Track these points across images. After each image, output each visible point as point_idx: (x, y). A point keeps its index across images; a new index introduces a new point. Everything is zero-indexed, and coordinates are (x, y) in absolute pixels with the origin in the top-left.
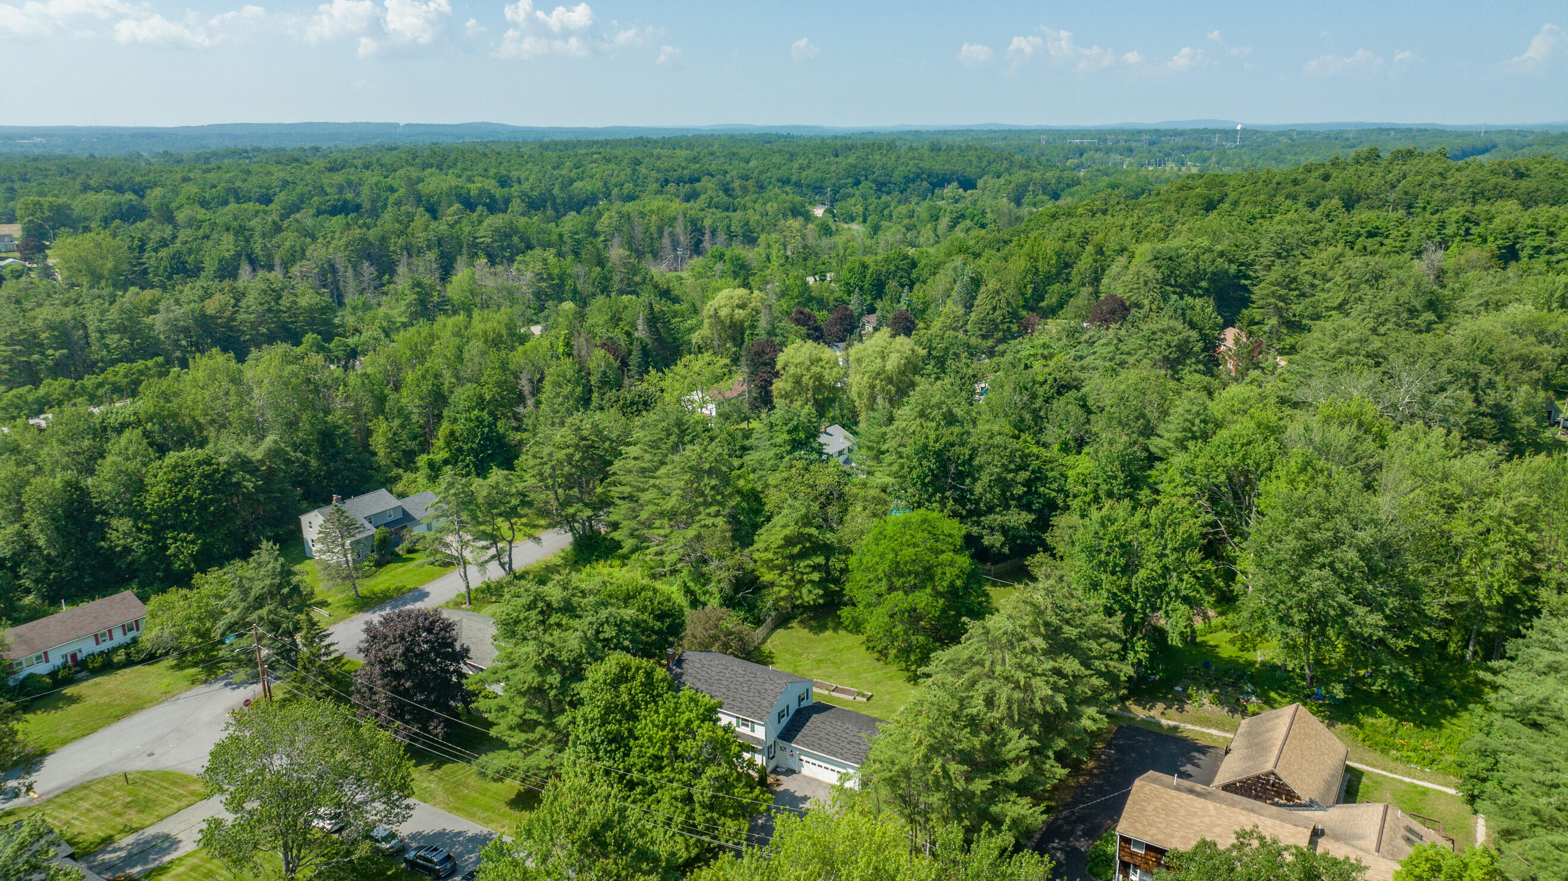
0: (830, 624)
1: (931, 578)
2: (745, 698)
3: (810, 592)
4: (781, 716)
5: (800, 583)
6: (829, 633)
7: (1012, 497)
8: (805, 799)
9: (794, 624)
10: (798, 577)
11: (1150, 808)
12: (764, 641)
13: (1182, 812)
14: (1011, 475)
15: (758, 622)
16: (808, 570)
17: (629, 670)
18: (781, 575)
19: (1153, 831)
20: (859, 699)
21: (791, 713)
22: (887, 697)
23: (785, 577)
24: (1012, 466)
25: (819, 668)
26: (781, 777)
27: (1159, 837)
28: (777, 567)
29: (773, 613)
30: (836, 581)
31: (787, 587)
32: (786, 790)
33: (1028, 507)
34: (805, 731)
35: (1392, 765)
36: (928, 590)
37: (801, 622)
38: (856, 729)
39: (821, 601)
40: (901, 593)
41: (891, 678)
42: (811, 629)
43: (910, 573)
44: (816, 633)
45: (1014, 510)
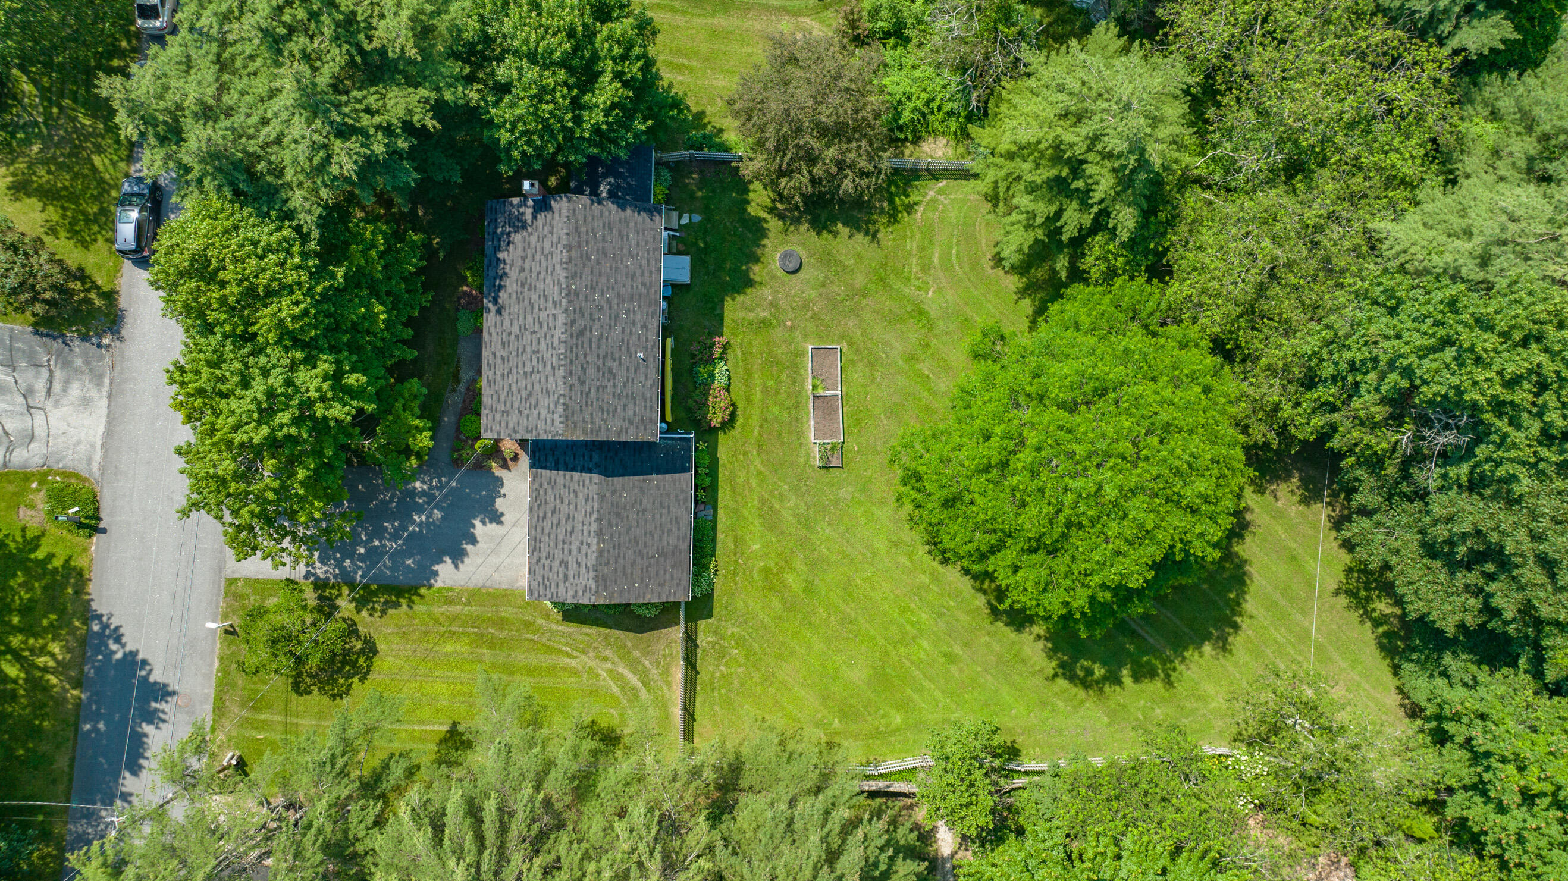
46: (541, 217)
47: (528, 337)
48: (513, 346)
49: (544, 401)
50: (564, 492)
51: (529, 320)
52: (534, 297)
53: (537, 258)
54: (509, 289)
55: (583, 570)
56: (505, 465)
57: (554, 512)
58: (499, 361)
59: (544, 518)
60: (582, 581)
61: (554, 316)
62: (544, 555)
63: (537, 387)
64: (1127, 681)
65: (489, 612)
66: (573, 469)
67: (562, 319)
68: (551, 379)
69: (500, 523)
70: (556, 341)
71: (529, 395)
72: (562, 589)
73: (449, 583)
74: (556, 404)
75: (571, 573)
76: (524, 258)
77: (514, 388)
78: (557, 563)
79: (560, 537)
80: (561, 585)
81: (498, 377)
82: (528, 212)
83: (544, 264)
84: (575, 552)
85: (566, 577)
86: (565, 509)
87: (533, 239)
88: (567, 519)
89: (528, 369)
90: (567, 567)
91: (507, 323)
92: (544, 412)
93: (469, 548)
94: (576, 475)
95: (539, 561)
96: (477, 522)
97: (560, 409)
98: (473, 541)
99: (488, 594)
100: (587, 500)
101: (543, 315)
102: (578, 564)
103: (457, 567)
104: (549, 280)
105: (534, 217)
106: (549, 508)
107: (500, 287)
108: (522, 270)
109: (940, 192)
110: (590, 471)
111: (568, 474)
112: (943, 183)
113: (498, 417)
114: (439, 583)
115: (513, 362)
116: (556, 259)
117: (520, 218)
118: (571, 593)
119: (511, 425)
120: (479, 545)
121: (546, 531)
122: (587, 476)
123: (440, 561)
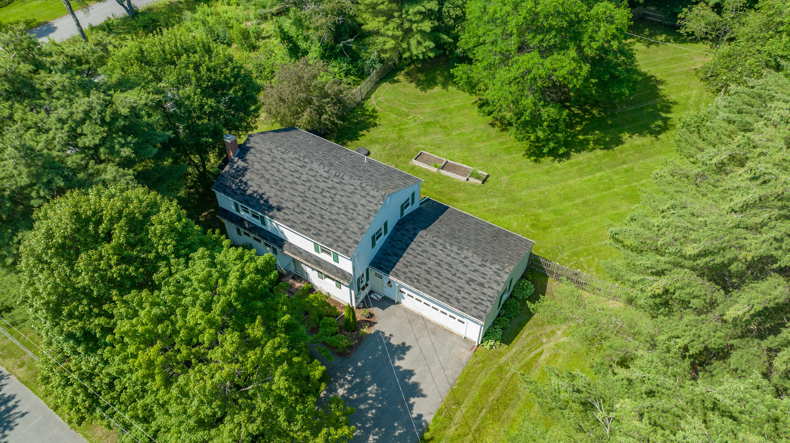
0: (440, 79)
1: (577, 37)
2: (327, 215)
3: (419, 43)
4: (374, 239)
5: (408, 32)
6: (437, 89)
8: (403, 349)
9: (401, 77)
10: (407, 25)
12: (368, 96)
15: (362, 74)
16: (418, 17)
17: (99, 222)
18: (386, 23)
20: (472, 180)
21: (390, 230)
22: (505, 178)
23: (391, 25)
25: (426, 134)
26: (375, 310)
28: (382, 13)
29: (378, 66)
30: (448, 30)
31: (394, 37)
32: (380, 334)
34: (407, 257)
36: (573, 53)
37: (408, 74)
38: (478, 261)
39: (432, 55)
40: (535, 54)
41: (508, 151)
42: (419, 83)
43: (551, 28)
44: (424, 89)
46: (249, 157)
47: (310, 194)
48: (307, 206)
49: (356, 199)
50: (420, 259)
51: (300, 188)
52: (290, 179)
53: (268, 167)
54: (272, 195)
55: (482, 269)
56: (372, 324)
57: (428, 273)
58: (309, 221)
59: (429, 281)
60: (490, 273)
61: (311, 170)
62: (455, 294)
63: (344, 200)
65: (475, 393)
66: (407, 246)
67: (315, 166)
68: (346, 187)
69: (409, 348)
70: (326, 175)
71: (346, 208)
72: (489, 292)
73: (434, 410)
74: (363, 189)
75: (480, 279)
76: (262, 177)
77: (333, 217)
78: (467, 287)
79: (449, 276)
80: (485, 290)
81: (319, 226)
82: (241, 163)
83: (275, 165)
84: (465, 270)
85: (481, 285)
86: (431, 264)
87: (257, 166)
88: (439, 265)
89: (328, 201)
90: (473, 281)
91: (290, 205)
92: (363, 201)
93: (413, 379)
94: (413, 245)
95: (458, 300)
96: (398, 363)
97: (368, 188)
98: (410, 373)
99: (460, 384)
100: (434, 246)
101: (304, 177)
102: (476, 271)
103: (424, 396)
104: (286, 165)
105: (245, 160)
106: (424, 275)
107: (266, 201)
108: (268, 181)
109: (376, 98)
110: (415, 235)
111: (409, 250)
112: (373, 96)
113: (344, 238)
114: (428, 418)
115: (317, 211)
116: (278, 155)
117: (238, 170)
118: (495, 286)
119: (356, 230)
120: (416, 372)
121: (439, 284)
122: (417, 239)
123: (411, 406)
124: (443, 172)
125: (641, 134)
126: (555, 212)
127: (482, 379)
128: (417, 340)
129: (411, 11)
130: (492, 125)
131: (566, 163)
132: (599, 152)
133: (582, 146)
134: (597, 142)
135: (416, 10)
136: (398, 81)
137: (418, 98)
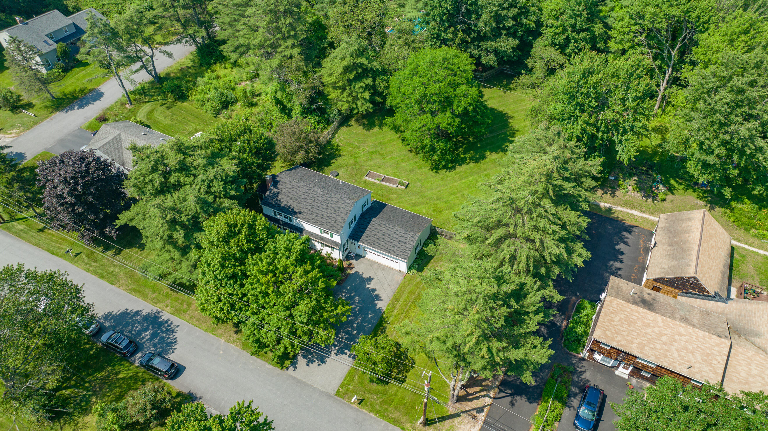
0: (377, 122)
1: (451, 104)
2: (325, 214)
3: (363, 104)
4: (350, 224)
5: (356, 98)
6: (376, 129)
7: (504, 28)
8: (370, 279)
9: (352, 122)
10: (354, 94)
11: (617, 319)
12: (333, 137)
13: (639, 323)
14: (504, 12)
15: (328, 122)
16: (361, 90)
17: (236, 226)
18: (342, 93)
19: (619, 338)
20: (400, 187)
21: (357, 219)
22: (418, 184)
23: (345, 95)
24: (506, 5)
25: (371, 159)
26: (353, 262)
27: (623, 343)
28: (340, 88)
29: (338, 118)
30: (380, 94)
31: (348, 102)
32: (357, 273)
33: (514, 35)
34: (367, 232)
35: (751, 240)
36: (449, 114)
38: (403, 231)
39: (371, 110)
40: (429, 115)
41: (420, 167)
42: (364, 126)
43: (435, 101)
44: (368, 130)
45: (504, 38)
46: (279, 186)
47: (315, 204)
48: (314, 210)
49: (339, 205)
50: (374, 233)
51: (309, 201)
52: (303, 197)
53: (290, 191)
54: (295, 206)
55: (405, 235)
56: (352, 268)
57: (379, 239)
58: (316, 218)
59: (379, 244)
60: (409, 237)
61: (314, 191)
62: (393, 249)
63: (333, 206)
64: (513, 139)
65: (405, 295)
66: (367, 227)
67: (316, 189)
68: (333, 199)
69: (373, 279)
70: (322, 193)
71: (335, 210)
72: (409, 246)
73: (386, 304)
74: (342, 200)
75: (404, 240)
76: (288, 196)
77: (329, 215)
78: (398, 245)
79: (389, 240)
80: (407, 246)
81: (322, 220)
82: (275, 190)
83: (294, 189)
84: (397, 236)
85: (405, 243)
86: (379, 235)
87: (284, 191)
88: (384, 235)
89: (325, 207)
90: (401, 241)
91: (305, 210)
92: (343, 206)
93: (376, 293)
94: (370, 226)
95: (394, 251)
96: (368, 286)
97: (345, 199)
98: (374, 290)
99: (398, 292)
100: (380, 226)
101: (311, 195)
102: (402, 236)
103: (382, 300)
104: (300, 189)
105: (277, 188)
106: (376, 241)
107: (293, 209)
108: (291, 198)
109: (338, 137)
110: (370, 221)
111: (368, 229)
112: (336, 136)
113: (335, 225)
114: (384, 309)
115: (320, 212)
116: (295, 184)
117: (274, 194)
118: (411, 243)
119: (341, 221)
120: (377, 288)
121: (384, 244)
122: (372, 223)
123: (376, 305)
124: (383, 183)
125: (496, 152)
126: (446, 202)
127: (409, 289)
128: (376, 274)
129: (357, 87)
130: (411, 151)
131: (453, 172)
132: (472, 165)
133: (463, 161)
134: (471, 159)
135: (359, 86)
136: (351, 125)
137: (364, 136)
